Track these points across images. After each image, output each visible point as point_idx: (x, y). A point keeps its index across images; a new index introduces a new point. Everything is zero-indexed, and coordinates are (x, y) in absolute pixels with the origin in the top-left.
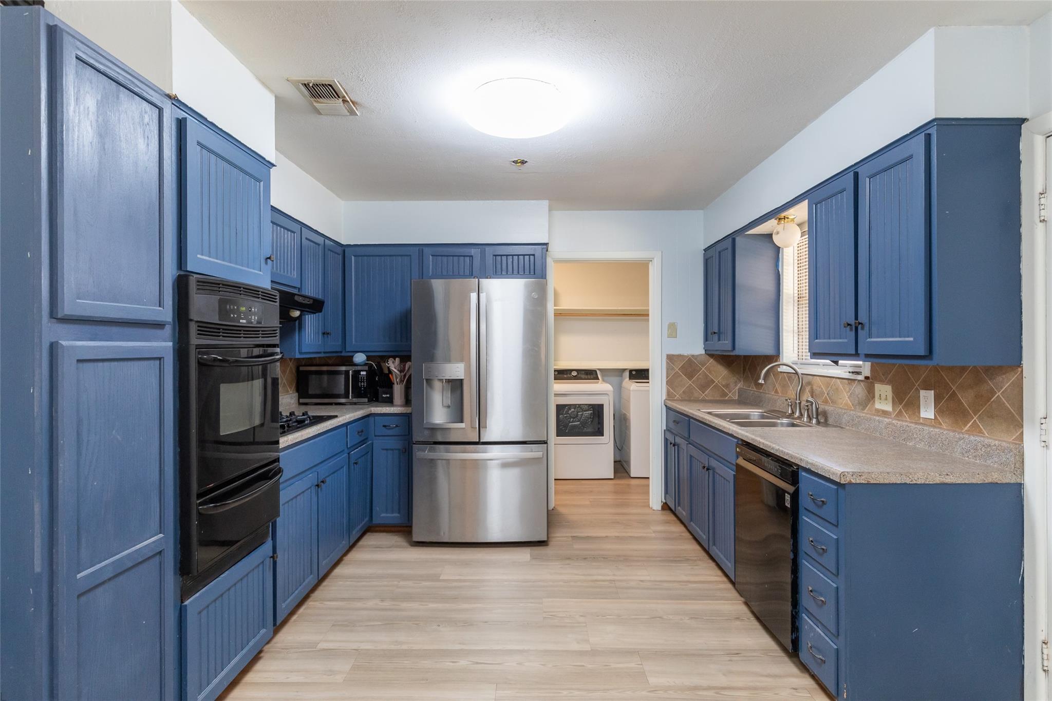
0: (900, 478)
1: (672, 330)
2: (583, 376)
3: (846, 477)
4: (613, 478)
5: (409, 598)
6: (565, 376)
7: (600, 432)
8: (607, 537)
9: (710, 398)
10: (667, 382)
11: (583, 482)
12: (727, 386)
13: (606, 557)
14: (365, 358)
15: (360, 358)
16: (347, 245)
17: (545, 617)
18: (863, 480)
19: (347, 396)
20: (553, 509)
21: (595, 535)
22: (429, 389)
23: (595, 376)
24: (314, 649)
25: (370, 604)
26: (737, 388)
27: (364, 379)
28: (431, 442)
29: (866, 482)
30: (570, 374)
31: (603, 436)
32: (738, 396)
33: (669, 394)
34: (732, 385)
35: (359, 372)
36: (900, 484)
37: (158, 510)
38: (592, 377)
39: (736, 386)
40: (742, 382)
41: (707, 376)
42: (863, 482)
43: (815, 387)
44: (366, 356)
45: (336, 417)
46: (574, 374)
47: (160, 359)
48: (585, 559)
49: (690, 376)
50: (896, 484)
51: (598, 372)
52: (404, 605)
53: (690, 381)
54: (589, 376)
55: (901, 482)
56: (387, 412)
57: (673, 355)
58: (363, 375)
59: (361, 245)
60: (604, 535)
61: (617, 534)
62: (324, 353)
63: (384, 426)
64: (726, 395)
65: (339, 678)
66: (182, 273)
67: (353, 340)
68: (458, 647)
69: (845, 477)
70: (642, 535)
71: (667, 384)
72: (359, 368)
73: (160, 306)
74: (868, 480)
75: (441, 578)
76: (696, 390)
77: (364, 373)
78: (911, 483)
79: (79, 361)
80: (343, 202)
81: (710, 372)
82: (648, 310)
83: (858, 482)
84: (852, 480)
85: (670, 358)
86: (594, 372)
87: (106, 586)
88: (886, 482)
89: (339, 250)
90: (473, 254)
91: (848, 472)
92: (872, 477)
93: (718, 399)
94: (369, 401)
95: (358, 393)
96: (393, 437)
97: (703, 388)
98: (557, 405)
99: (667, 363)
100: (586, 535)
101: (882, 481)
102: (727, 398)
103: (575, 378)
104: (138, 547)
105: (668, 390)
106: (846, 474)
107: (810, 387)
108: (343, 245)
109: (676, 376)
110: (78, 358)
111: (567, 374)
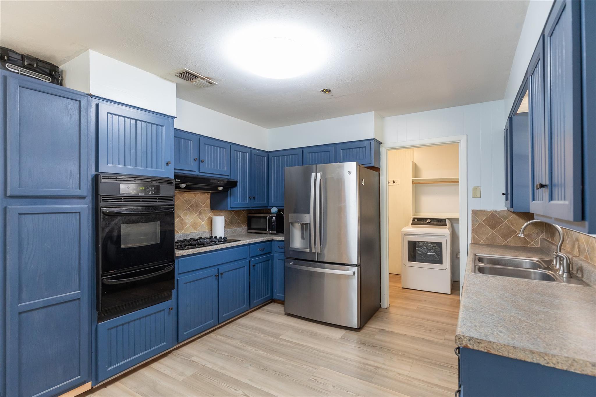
0: (531, 357)
1: (477, 192)
2: (435, 223)
3: (462, 341)
4: (450, 293)
5: (254, 344)
6: (422, 222)
7: (440, 262)
8: (405, 335)
9: (512, 244)
10: (472, 230)
11: (426, 293)
12: (529, 236)
13: (390, 349)
14: (277, 209)
15: (274, 210)
16: (270, 151)
17: (310, 379)
18: (482, 347)
19: (266, 230)
20: (386, 308)
21: (397, 331)
22: (292, 227)
23: (444, 223)
24: (189, 359)
25: (234, 342)
26: (540, 238)
27: (274, 221)
28: (293, 258)
29: (486, 351)
30: (426, 221)
31: (442, 264)
32: (540, 245)
33: (474, 239)
34: (534, 236)
35: (272, 217)
36: (531, 363)
37: (78, 280)
38: (442, 223)
39: (538, 236)
40: (545, 233)
41: (509, 228)
42: (483, 350)
43: (580, 244)
44: (278, 209)
45: (240, 241)
46: (429, 221)
47: (79, 212)
48: (374, 347)
49: (493, 227)
50: (525, 361)
51: (447, 220)
52: (248, 348)
53: (493, 229)
54: (439, 223)
55: (532, 361)
56: (279, 239)
57: (478, 211)
58: (274, 219)
59: (276, 151)
60: (403, 333)
61: (414, 335)
62: (252, 207)
63: (279, 247)
64: (528, 243)
65: (181, 378)
66: (98, 173)
67: (273, 200)
68: (247, 381)
69: (460, 340)
70: (435, 340)
71: (472, 232)
72: (273, 215)
73: (79, 189)
74: (489, 349)
75: (280, 337)
76: (499, 237)
77: (274, 218)
78: (546, 365)
79: (19, 214)
80: (268, 130)
81: (512, 224)
82: (458, 179)
83: (476, 348)
84: (469, 345)
85: (475, 213)
86: (444, 221)
87: (40, 311)
88: (510, 357)
89: (266, 154)
90: (330, 150)
91: (464, 336)
92: (493, 347)
93: (520, 245)
94: (277, 233)
95: (271, 228)
96: (282, 253)
97: (505, 236)
98: (408, 241)
99: (472, 216)
100: (391, 330)
101: (505, 354)
102: (529, 246)
103: (429, 224)
104: (62, 295)
105: (473, 236)
106: (462, 338)
107: (577, 243)
108: (268, 152)
109: (480, 226)
110: (19, 213)
111: (424, 221)
